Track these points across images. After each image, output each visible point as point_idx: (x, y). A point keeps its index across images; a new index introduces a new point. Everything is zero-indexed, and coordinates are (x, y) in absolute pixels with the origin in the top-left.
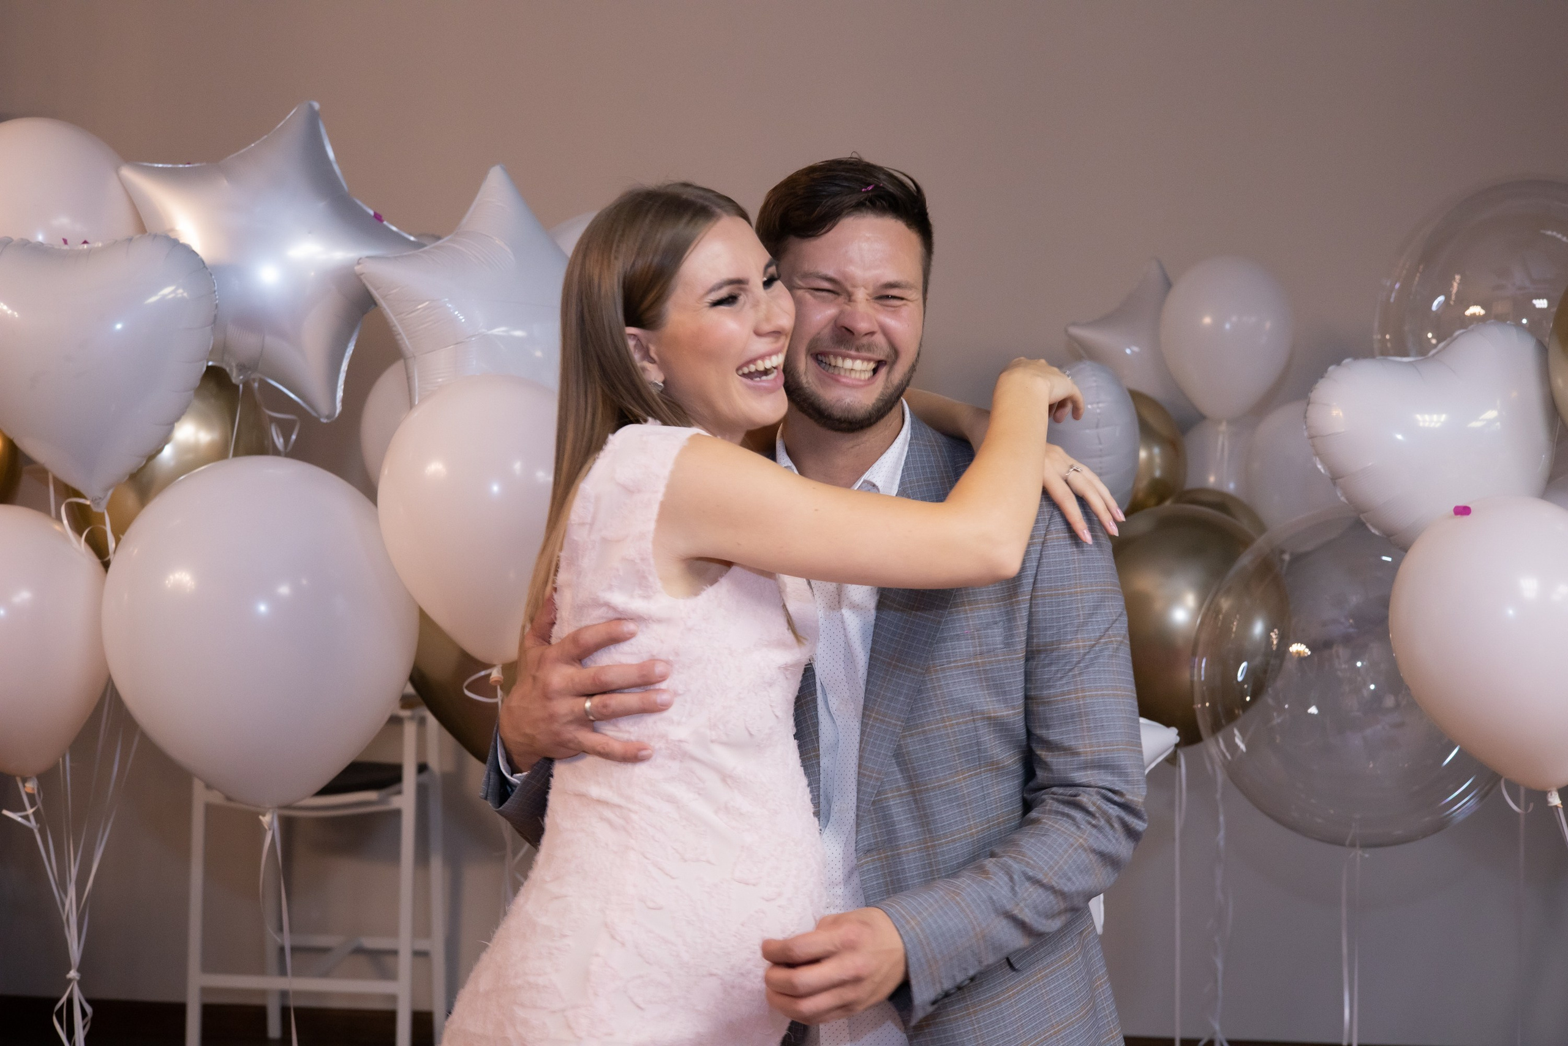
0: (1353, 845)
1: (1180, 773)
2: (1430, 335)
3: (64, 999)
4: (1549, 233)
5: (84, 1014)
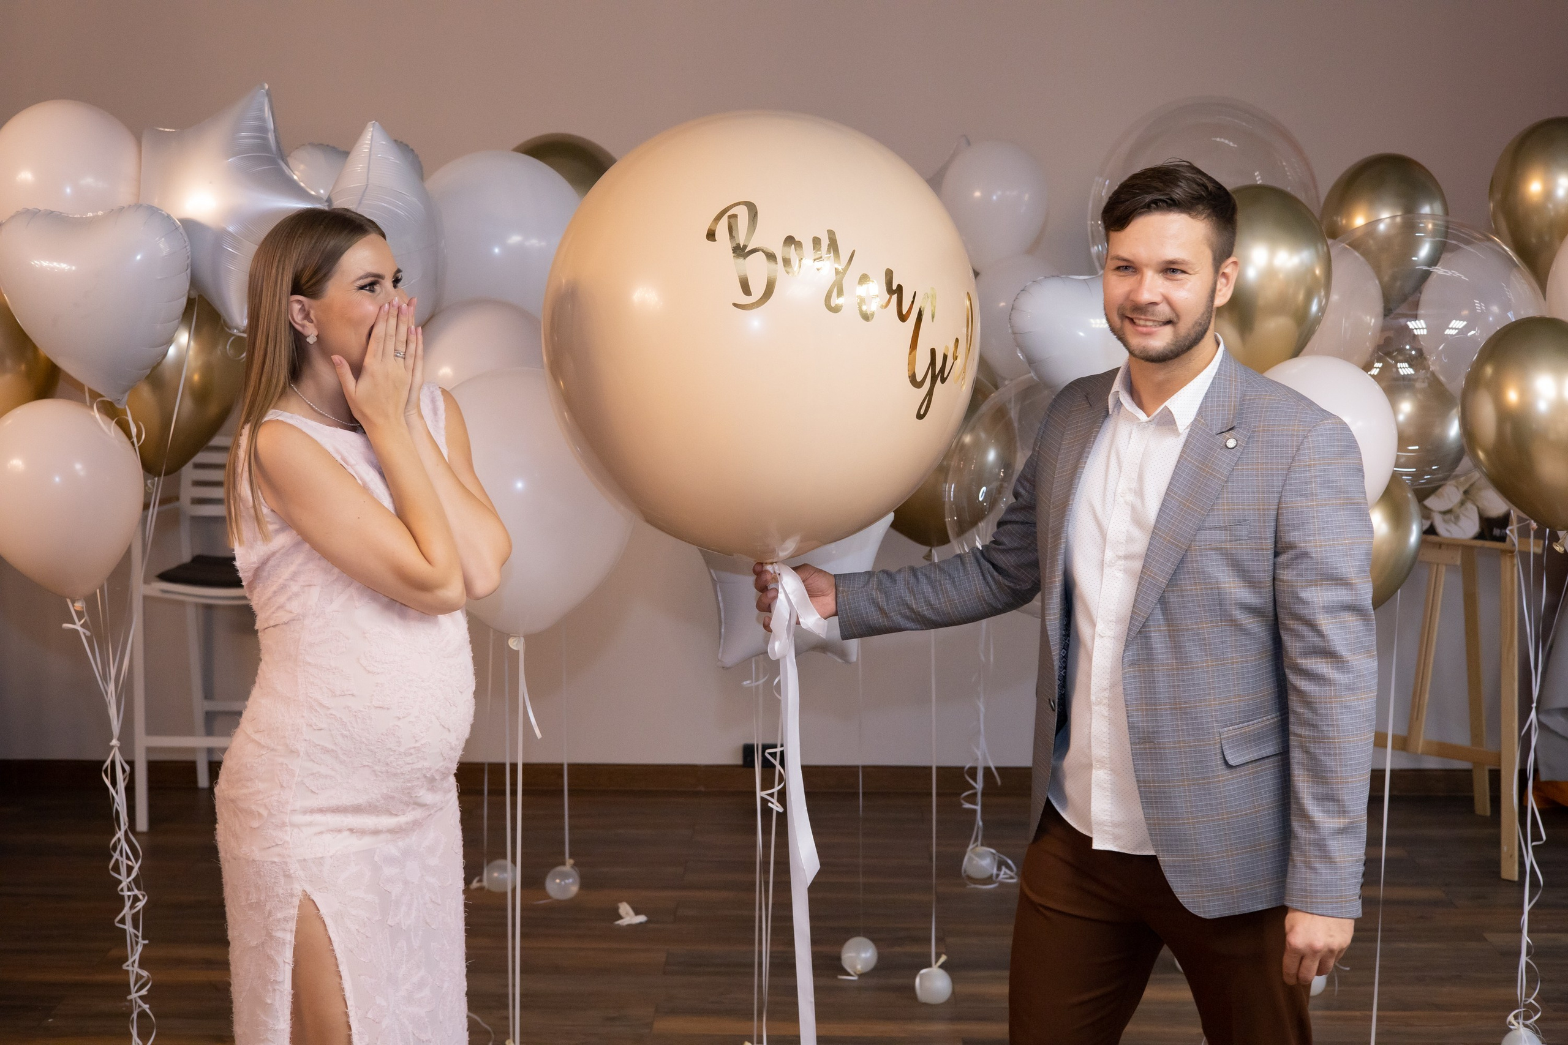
3: (108, 762)
4: (1218, 139)
5: (124, 771)
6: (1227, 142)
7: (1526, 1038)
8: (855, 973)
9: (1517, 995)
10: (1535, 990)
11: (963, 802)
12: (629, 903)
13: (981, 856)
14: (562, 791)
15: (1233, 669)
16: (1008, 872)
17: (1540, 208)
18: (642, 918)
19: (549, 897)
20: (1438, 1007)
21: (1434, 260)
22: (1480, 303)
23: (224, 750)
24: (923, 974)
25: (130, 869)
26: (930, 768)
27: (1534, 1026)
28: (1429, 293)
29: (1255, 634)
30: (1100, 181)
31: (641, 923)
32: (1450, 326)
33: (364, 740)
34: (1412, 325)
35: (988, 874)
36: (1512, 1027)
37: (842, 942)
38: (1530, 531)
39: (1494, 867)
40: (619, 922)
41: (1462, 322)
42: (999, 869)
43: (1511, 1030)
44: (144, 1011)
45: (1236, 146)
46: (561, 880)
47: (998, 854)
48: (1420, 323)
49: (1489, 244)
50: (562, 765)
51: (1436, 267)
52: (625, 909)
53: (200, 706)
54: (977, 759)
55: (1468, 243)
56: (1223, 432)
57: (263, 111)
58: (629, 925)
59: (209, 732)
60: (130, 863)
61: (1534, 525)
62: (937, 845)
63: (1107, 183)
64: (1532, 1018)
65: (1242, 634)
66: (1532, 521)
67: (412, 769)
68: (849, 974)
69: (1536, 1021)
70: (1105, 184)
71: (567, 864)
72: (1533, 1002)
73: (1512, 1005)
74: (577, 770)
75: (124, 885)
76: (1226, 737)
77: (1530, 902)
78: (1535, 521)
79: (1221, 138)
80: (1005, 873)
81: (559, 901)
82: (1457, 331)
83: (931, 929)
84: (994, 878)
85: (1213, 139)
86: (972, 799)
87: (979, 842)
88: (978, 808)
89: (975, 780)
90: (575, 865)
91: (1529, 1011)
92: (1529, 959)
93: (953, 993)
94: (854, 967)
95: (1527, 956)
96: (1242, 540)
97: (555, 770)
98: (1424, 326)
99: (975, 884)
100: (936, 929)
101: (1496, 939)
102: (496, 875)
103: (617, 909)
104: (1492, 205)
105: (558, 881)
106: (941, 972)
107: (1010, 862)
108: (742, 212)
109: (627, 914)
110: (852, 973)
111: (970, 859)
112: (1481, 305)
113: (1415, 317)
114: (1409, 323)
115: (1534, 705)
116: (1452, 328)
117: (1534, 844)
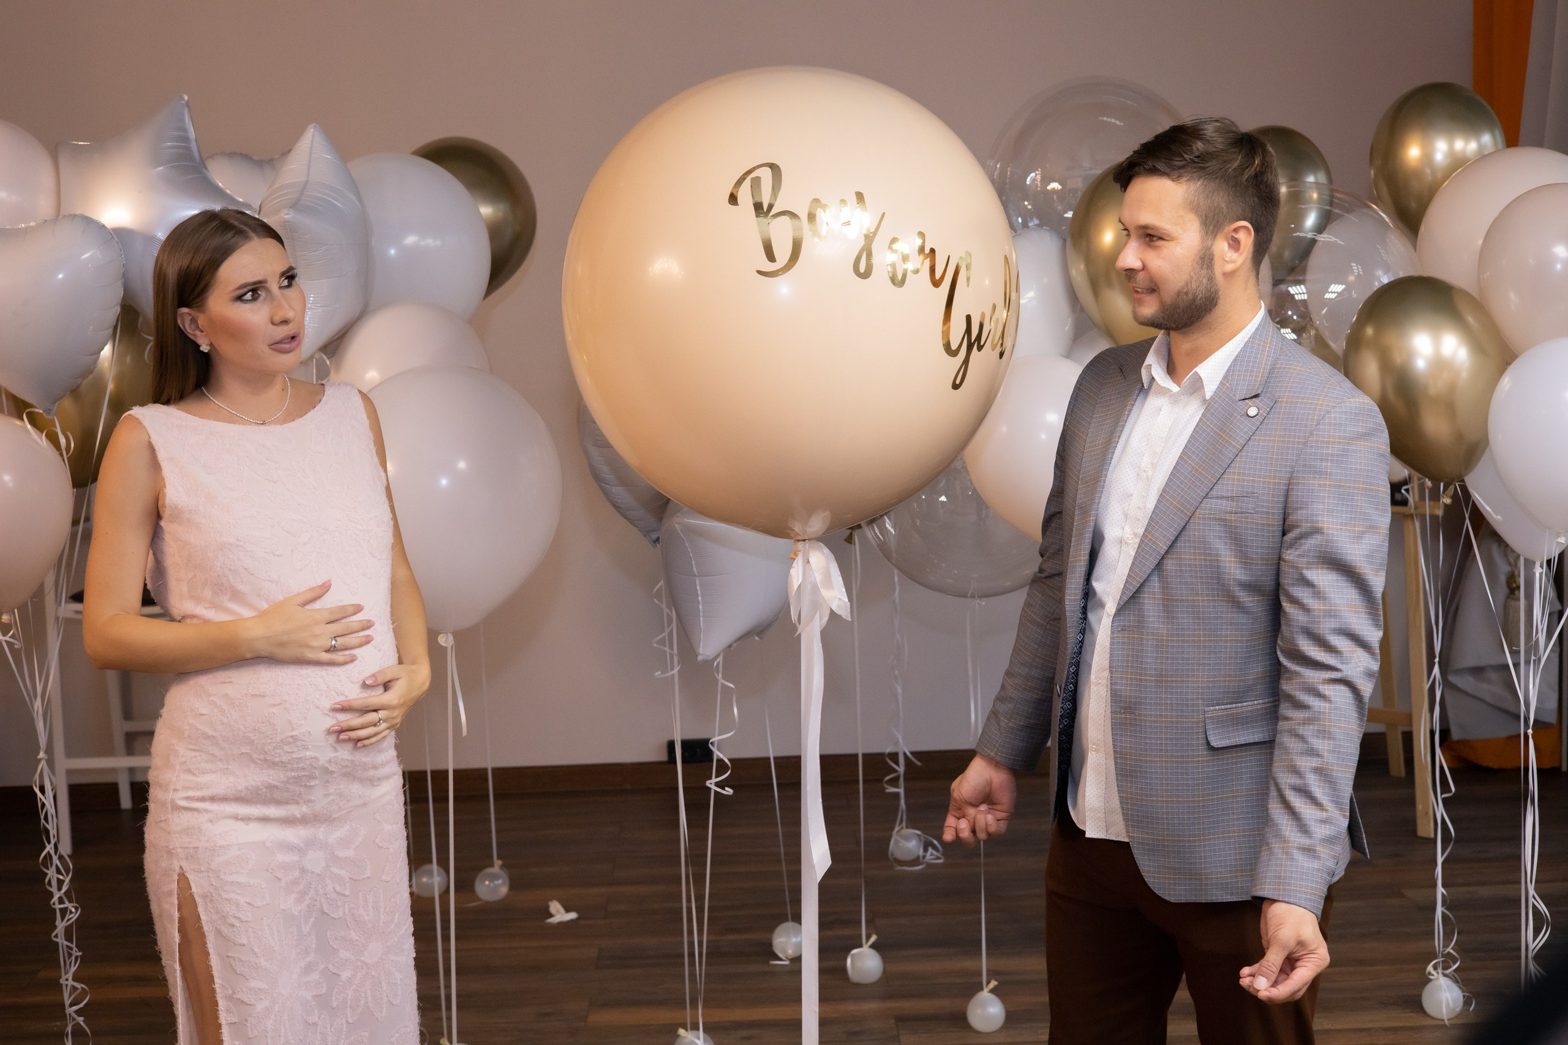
0: (973, 597)
1: (855, 549)
2: (1026, 203)
3: (37, 776)
4: (1105, 119)
6: (1113, 120)
7: (1445, 987)
8: (787, 958)
9: (1435, 947)
10: (1452, 940)
11: (886, 786)
12: (560, 901)
13: (907, 838)
14: (488, 796)
15: (1226, 647)
16: (935, 852)
17: (1418, 174)
18: (573, 915)
19: (479, 899)
20: (1361, 962)
21: (1320, 228)
22: (1357, 266)
23: (146, 769)
24: (853, 955)
25: (60, 883)
26: (856, 755)
27: (1453, 975)
28: (1316, 260)
29: (1253, 613)
30: (991, 164)
31: (572, 921)
32: (1330, 290)
33: (241, 727)
34: (1293, 290)
35: (916, 855)
36: (1431, 977)
37: (772, 929)
38: (1425, 491)
39: (1411, 824)
40: (551, 920)
41: (1340, 286)
42: (925, 850)
43: (1431, 980)
44: (78, 1024)
45: (1122, 124)
46: (490, 882)
47: (923, 835)
48: (1301, 288)
49: (1365, 211)
50: (486, 770)
51: (1321, 236)
52: (555, 907)
53: (119, 727)
54: (898, 742)
55: (1349, 211)
56: (1246, 399)
57: (183, 121)
58: (561, 923)
59: (130, 751)
60: (61, 877)
61: (1429, 483)
62: (865, 830)
63: (998, 166)
64: (1450, 967)
65: (1238, 612)
66: (1427, 480)
67: (292, 758)
68: (781, 959)
69: (1455, 971)
70: (996, 167)
71: (496, 865)
72: (1452, 951)
73: (1432, 955)
74: (503, 774)
75: (55, 899)
76: (1211, 717)
77: (1443, 854)
78: (1430, 479)
79: (1108, 117)
80: (932, 854)
81: (487, 903)
82: (1336, 294)
83: (861, 912)
84: (921, 858)
85: (1100, 118)
86: (894, 782)
87: (904, 823)
88: (901, 791)
89: (897, 763)
90: (503, 867)
91: (1448, 960)
92: (1446, 909)
93: (885, 972)
94: (785, 952)
95: (1442, 906)
96: (1248, 513)
97: (481, 773)
98: (1305, 291)
99: (902, 866)
100: (866, 911)
101: (1415, 895)
102: (425, 880)
103: (548, 907)
104: (1372, 172)
105: (487, 883)
106: (872, 952)
107: (935, 842)
108: (766, 174)
109: (558, 912)
110: (784, 958)
111: (897, 842)
112: (1358, 268)
113: (1298, 282)
114: (1290, 289)
115: (1437, 660)
116: (1332, 292)
117: (1444, 796)
